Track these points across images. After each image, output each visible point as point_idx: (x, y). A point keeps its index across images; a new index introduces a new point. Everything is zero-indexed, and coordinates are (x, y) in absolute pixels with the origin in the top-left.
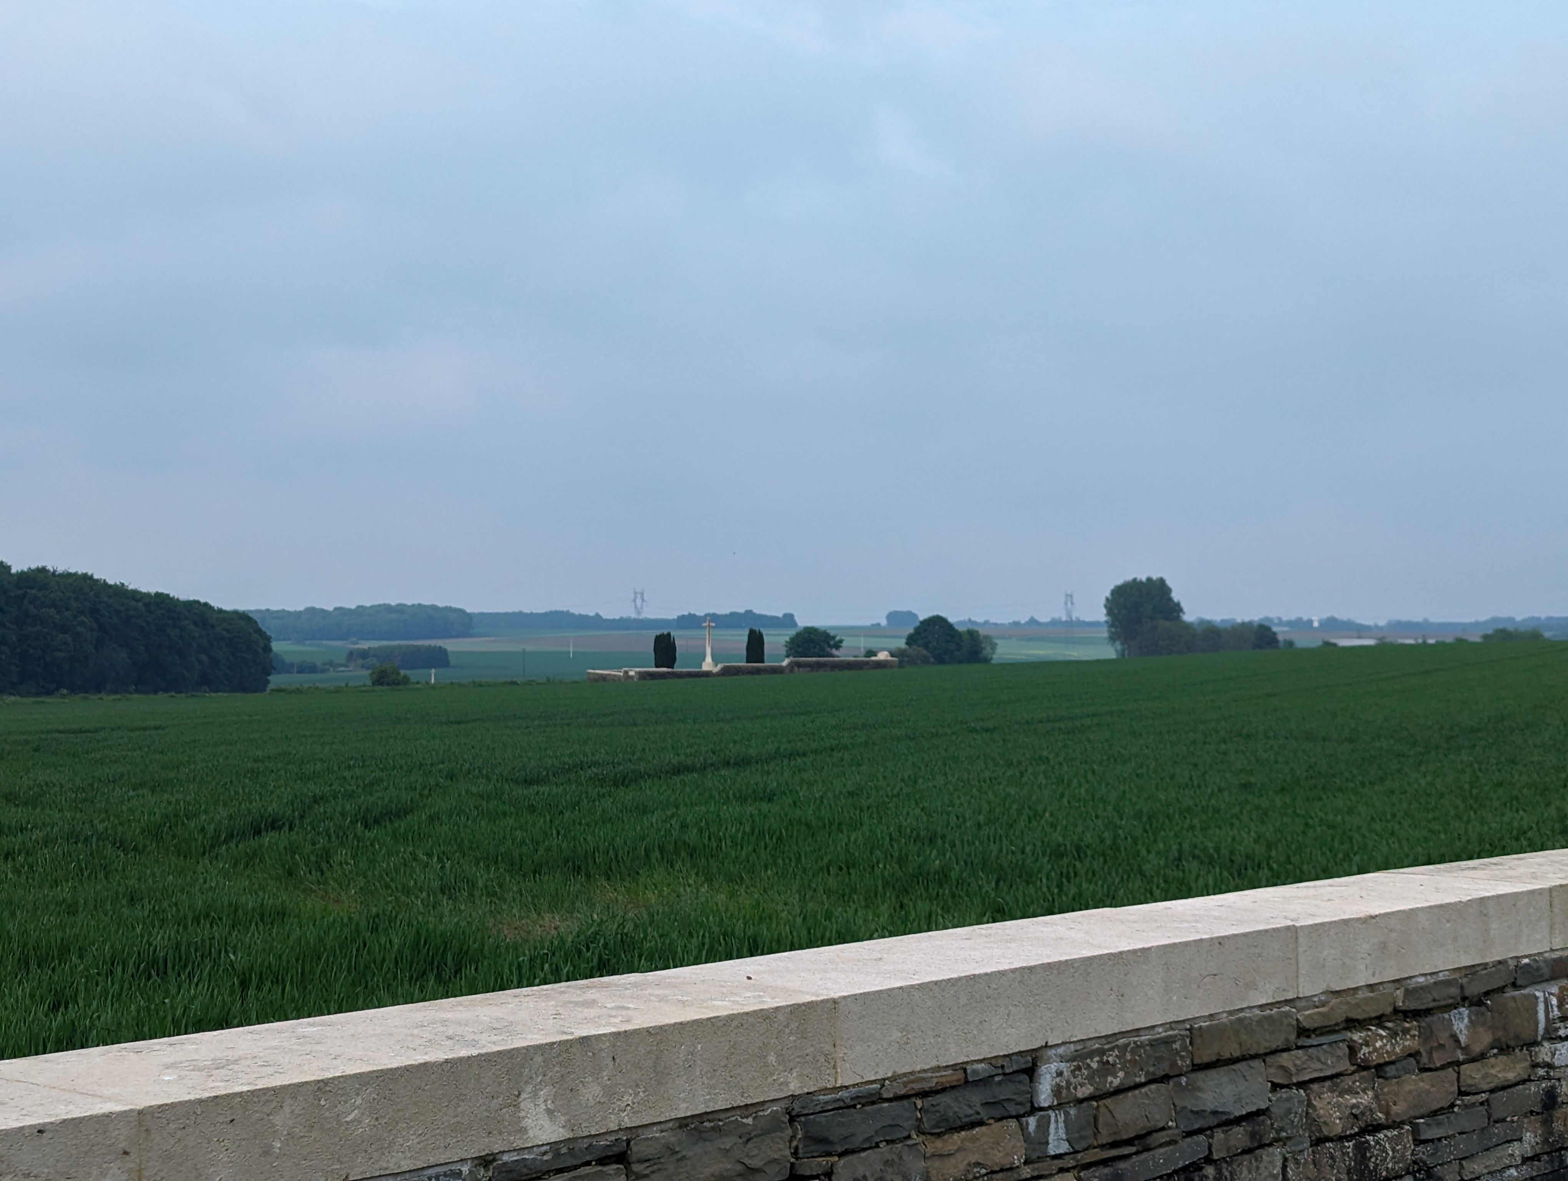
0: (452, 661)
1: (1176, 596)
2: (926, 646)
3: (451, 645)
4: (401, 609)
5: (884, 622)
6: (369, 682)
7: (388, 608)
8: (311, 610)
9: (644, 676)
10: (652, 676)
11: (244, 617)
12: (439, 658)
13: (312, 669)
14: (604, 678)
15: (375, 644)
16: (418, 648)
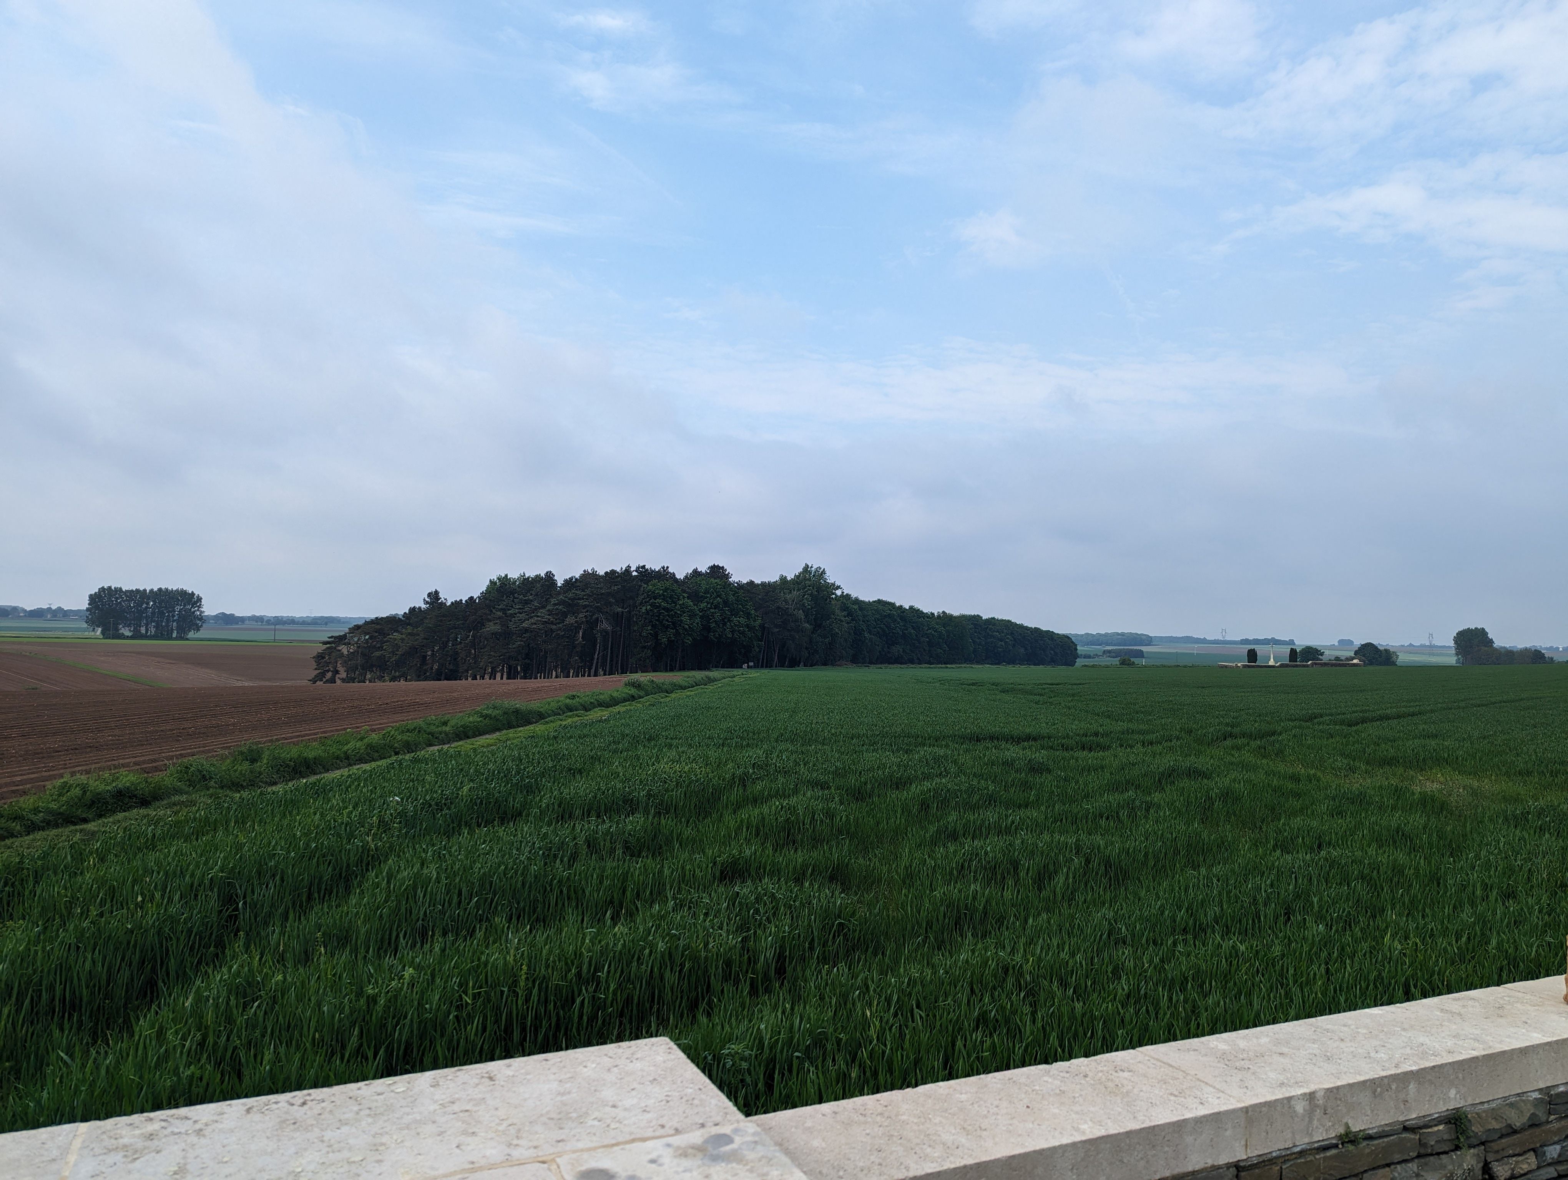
0: (1145, 655)
1: (1490, 636)
2: (1364, 656)
3: (1144, 649)
4: (1123, 634)
5: (1336, 644)
6: (1118, 663)
7: (1118, 634)
8: (1087, 634)
9: (1244, 666)
10: (1249, 666)
11: (1066, 637)
12: (1140, 654)
13: (1089, 657)
14: (1226, 667)
15: (1115, 648)
16: (1132, 650)
